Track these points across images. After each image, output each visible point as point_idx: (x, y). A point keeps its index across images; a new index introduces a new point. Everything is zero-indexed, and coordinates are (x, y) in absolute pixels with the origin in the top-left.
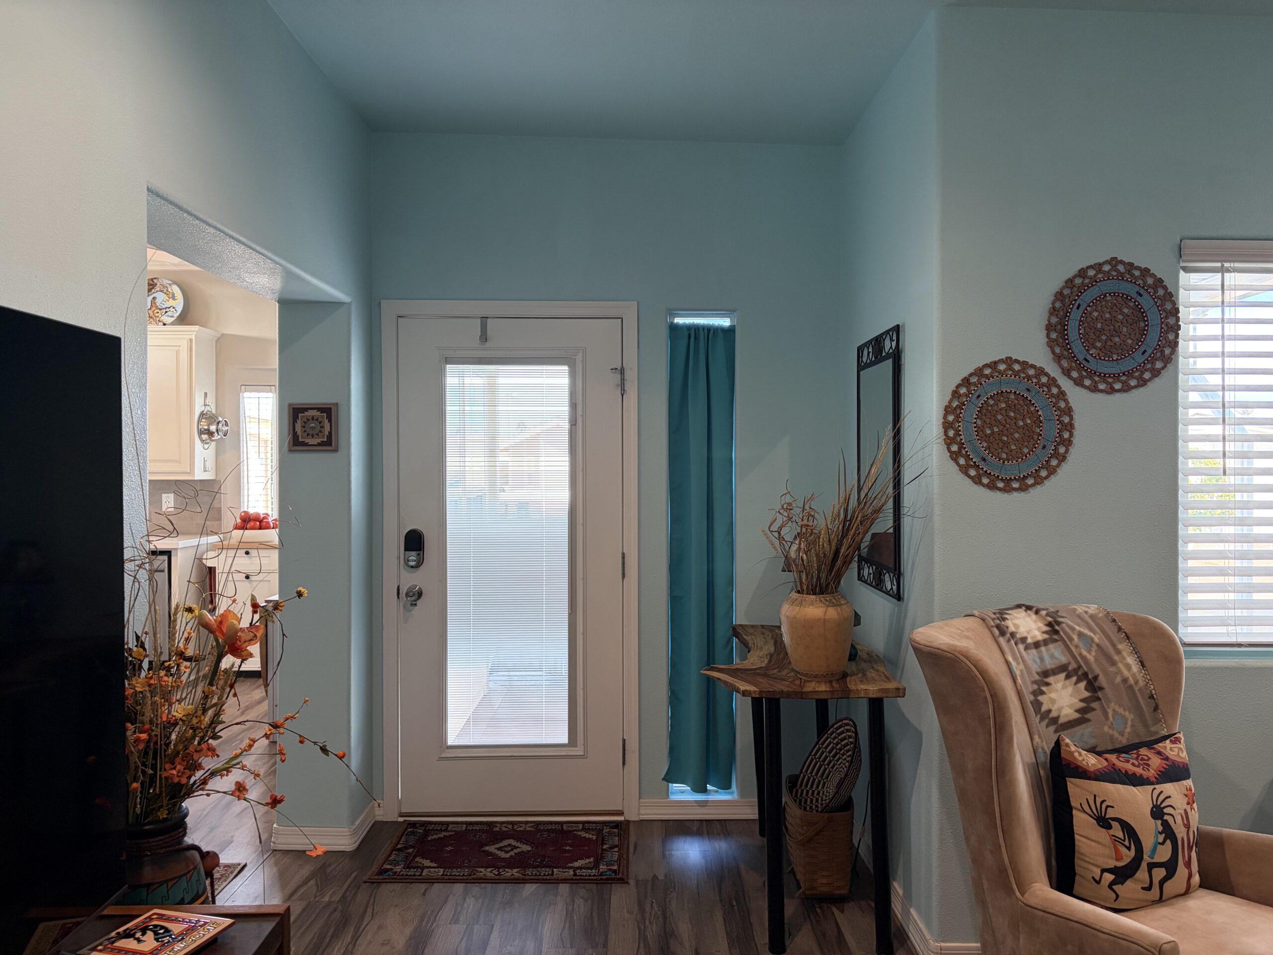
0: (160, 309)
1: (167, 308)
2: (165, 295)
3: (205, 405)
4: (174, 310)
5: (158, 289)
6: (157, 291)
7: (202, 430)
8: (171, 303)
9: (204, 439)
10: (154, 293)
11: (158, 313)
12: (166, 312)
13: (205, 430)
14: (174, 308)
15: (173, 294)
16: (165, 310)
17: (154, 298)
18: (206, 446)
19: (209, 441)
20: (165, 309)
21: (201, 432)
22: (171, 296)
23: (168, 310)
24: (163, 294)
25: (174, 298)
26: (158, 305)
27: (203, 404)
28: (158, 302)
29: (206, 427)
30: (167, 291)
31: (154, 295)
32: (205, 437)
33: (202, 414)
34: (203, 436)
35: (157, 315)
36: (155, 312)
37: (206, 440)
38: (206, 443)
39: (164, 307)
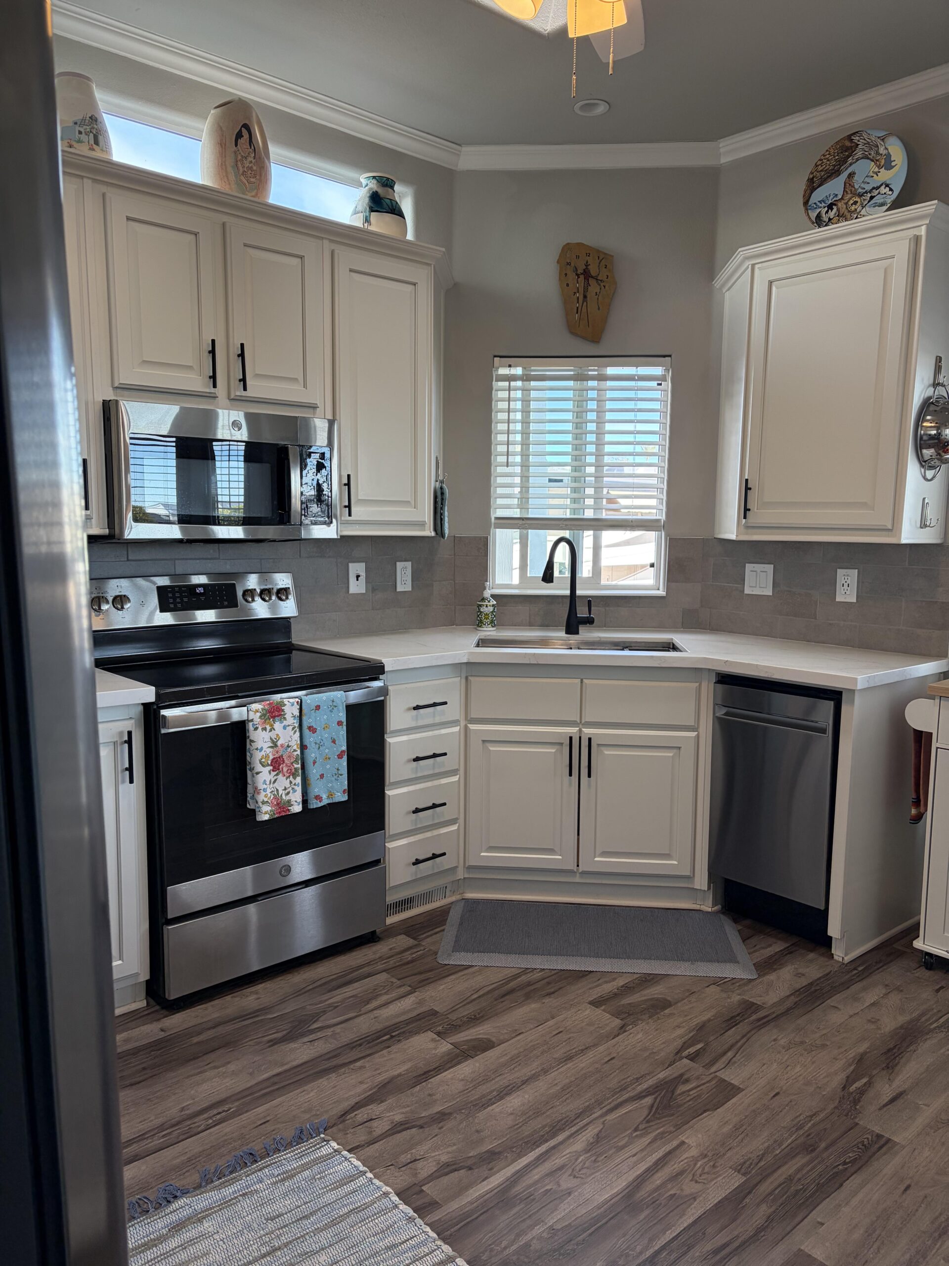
0: (860, 195)
1: (874, 188)
2: (873, 163)
3: (936, 385)
4: (888, 189)
5: (859, 153)
6: (857, 160)
7: (925, 438)
8: (885, 175)
9: (926, 458)
10: (851, 164)
11: (855, 203)
12: (872, 198)
13: (931, 437)
14: (887, 186)
15: (889, 156)
16: (869, 195)
17: (851, 175)
18: (930, 474)
19: (938, 463)
20: (870, 191)
21: (920, 444)
22: (883, 162)
23: (876, 192)
24: (869, 161)
25: (889, 166)
26: (856, 186)
27: (931, 381)
28: (858, 181)
29: (934, 432)
30: (877, 153)
31: (849, 170)
32: (928, 453)
33: (927, 405)
34: (925, 451)
35: (853, 208)
36: (851, 202)
37: (932, 459)
38: (932, 468)
39: (868, 187)
